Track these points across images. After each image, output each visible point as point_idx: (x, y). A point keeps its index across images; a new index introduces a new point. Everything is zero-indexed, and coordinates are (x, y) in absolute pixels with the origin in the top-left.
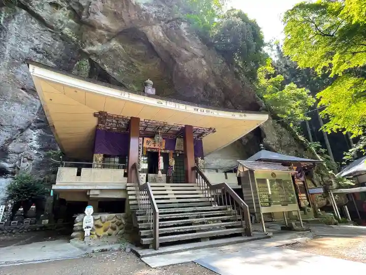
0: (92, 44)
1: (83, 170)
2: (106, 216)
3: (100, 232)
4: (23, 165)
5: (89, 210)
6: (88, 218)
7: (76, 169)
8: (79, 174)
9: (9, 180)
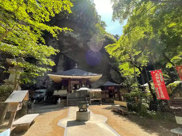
0: (64, 51)
1: (59, 91)
2: (63, 100)
3: (62, 103)
4: (49, 86)
5: (60, 99)
6: (59, 100)
7: (57, 91)
8: (58, 92)
9: (46, 90)
